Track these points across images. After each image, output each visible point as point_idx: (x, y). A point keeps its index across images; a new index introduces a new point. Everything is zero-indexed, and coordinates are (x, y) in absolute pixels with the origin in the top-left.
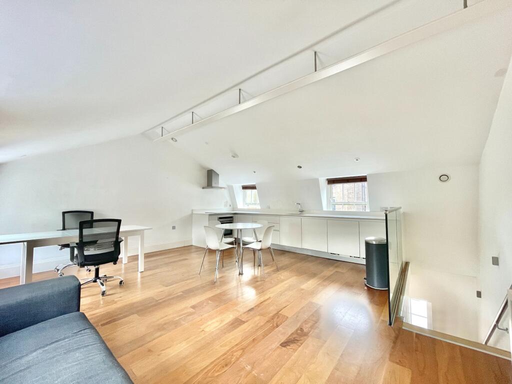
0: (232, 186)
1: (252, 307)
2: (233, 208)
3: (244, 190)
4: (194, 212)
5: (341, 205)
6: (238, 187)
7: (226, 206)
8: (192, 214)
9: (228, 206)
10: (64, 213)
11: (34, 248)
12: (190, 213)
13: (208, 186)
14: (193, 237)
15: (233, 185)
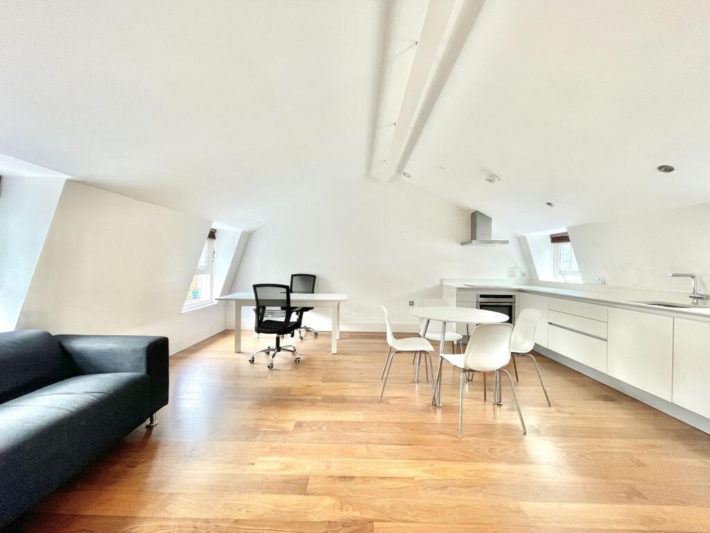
0: (525, 237)
1: (355, 474)
2: (531, 279)
3: (556, 244)
4: (444, 284)
6: (539, 238)
7: (512, 275)
8: (441, 286)
9: (519, 274)
10: (293, 276)
11: (243, 307)
12: (438, 283)
13: (471, 240)
15: (525, 235)
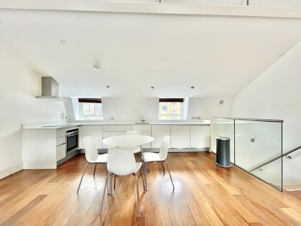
0: (71, 98)
3: (81, 103)
4: (25, 128)
5: (166, 116)
6: (75, 99)
7: (62, 117)
9: (65, 118)
12: (20, 128)
13: (43, 95)
14: (23, 159)
